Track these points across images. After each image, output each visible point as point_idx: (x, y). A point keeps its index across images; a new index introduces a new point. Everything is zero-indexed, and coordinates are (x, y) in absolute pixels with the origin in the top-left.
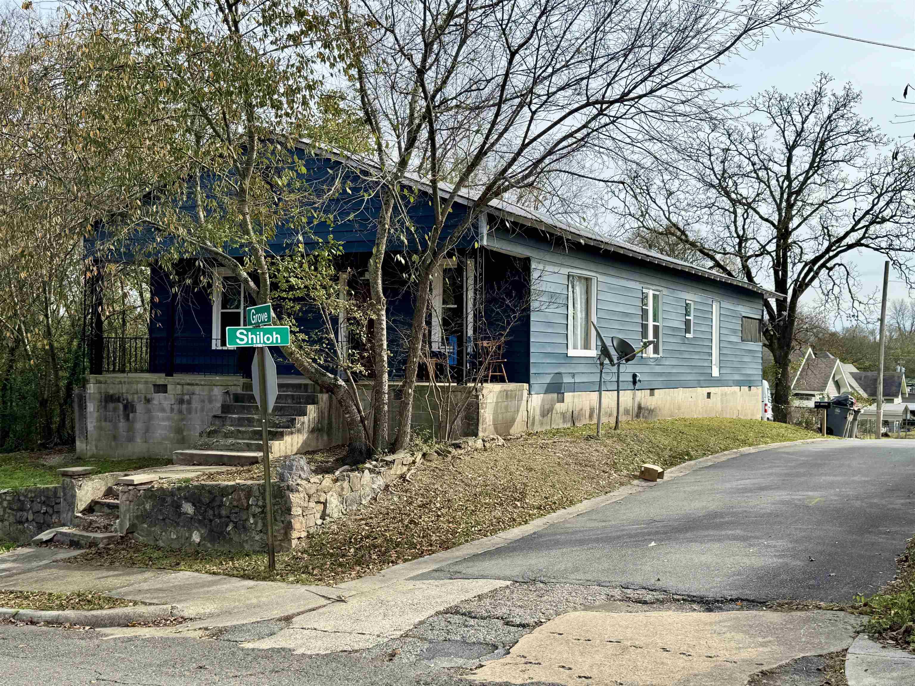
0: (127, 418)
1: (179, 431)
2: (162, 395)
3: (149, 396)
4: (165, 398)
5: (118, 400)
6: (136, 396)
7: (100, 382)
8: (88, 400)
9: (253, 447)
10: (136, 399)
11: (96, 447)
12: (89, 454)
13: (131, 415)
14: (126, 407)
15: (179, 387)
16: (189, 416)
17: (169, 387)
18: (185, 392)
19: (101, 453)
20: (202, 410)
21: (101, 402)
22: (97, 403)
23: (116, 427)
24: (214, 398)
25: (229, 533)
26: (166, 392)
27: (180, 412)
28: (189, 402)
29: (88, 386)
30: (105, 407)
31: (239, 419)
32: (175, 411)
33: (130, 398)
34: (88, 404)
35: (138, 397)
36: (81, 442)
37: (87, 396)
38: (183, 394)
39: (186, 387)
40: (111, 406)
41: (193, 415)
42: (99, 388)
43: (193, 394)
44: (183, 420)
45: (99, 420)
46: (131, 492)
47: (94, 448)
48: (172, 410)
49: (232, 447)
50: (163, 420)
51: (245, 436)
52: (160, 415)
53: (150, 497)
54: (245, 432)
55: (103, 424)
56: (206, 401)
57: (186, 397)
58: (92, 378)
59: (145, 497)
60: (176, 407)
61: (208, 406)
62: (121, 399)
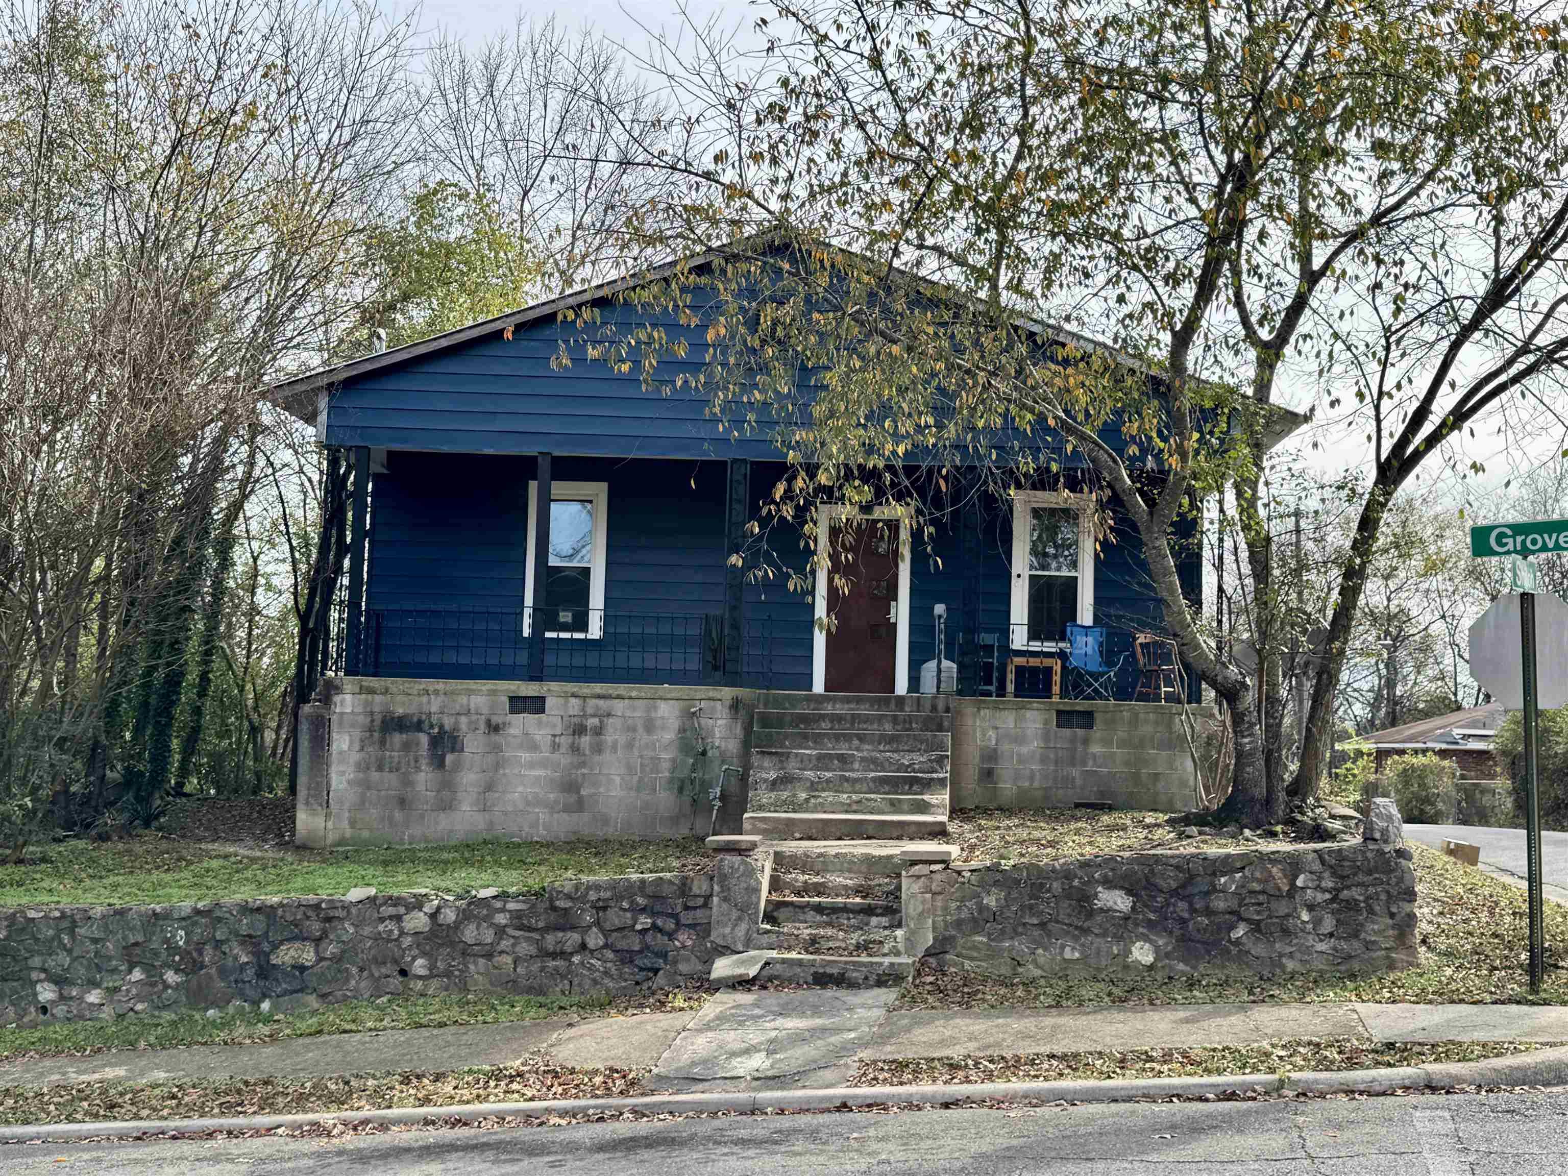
0: (439, 763)
1: (571, 786)
2: (530, 719)
3: (496, 720)
4: (540, 723)
5: (418, 726)
6: (463, 720)
7: (371, 691)
8: (334, 727)
9: (905, 807)
10: (464, 727)
11: (352, 823)
12: (331, 838)
13: (449, 758)
14: (435, 742)
15: (573, 701)
16: (597, 758)
17: (550, 703)
18: (589, 711)
19: (365, 834)
20: (630, 746)
21: (371, 730)
22: (357, 734)
23: (407, 782)
24: (658, 723)
25: (1237, 942)
26: (542, 711)
27: (575, 749)
28: (598, 731)
29: (337, 699)
30: (382, 743)
31: (819, 758)
32: (563, 750)
33: (448, 723)
34: (335, 735)
35: (470, 723)
36: (314, 813)
37: (334, 718)
38: (585, 716)
39: (592, 702)
40: (397, 738)
41: (607, 756)
42: (367, 703)
43: (609, 715)
44: (583, 764)
45: (363, 767)
46: (937, 877)
47: (345, 824)
48: (555, 747)
49: (855, 807)
50: (532, 765)
51: (858, 786)
52: (525, 756)
53: (996, 883)
54: (856, 780)
55: (375, 775)
56: (641, 730)
57: (592, 722)
58: (349, 684)
59: (982, 884)
60: (565, 741)
61: (642, 737)
62: (426, 726)
